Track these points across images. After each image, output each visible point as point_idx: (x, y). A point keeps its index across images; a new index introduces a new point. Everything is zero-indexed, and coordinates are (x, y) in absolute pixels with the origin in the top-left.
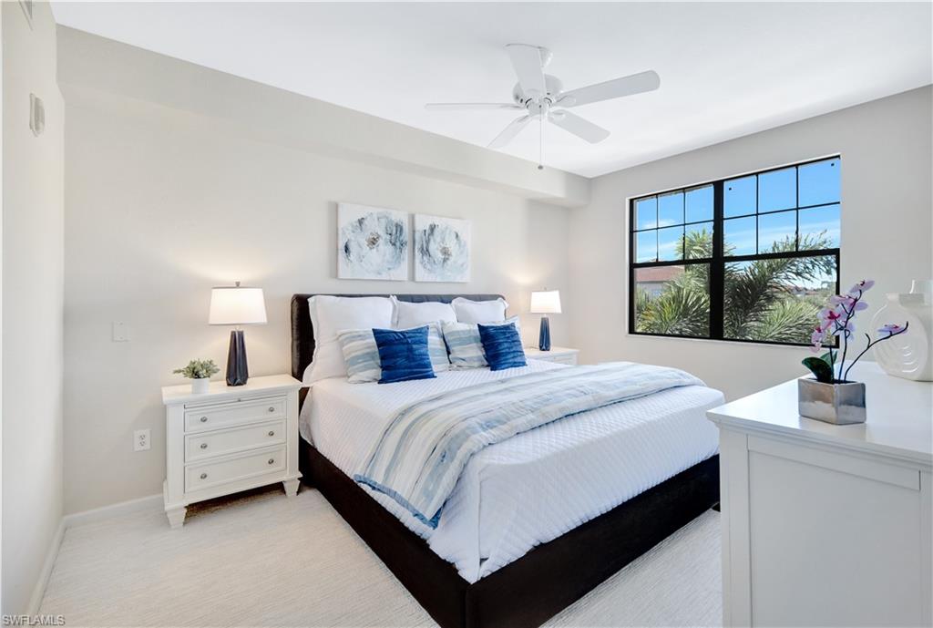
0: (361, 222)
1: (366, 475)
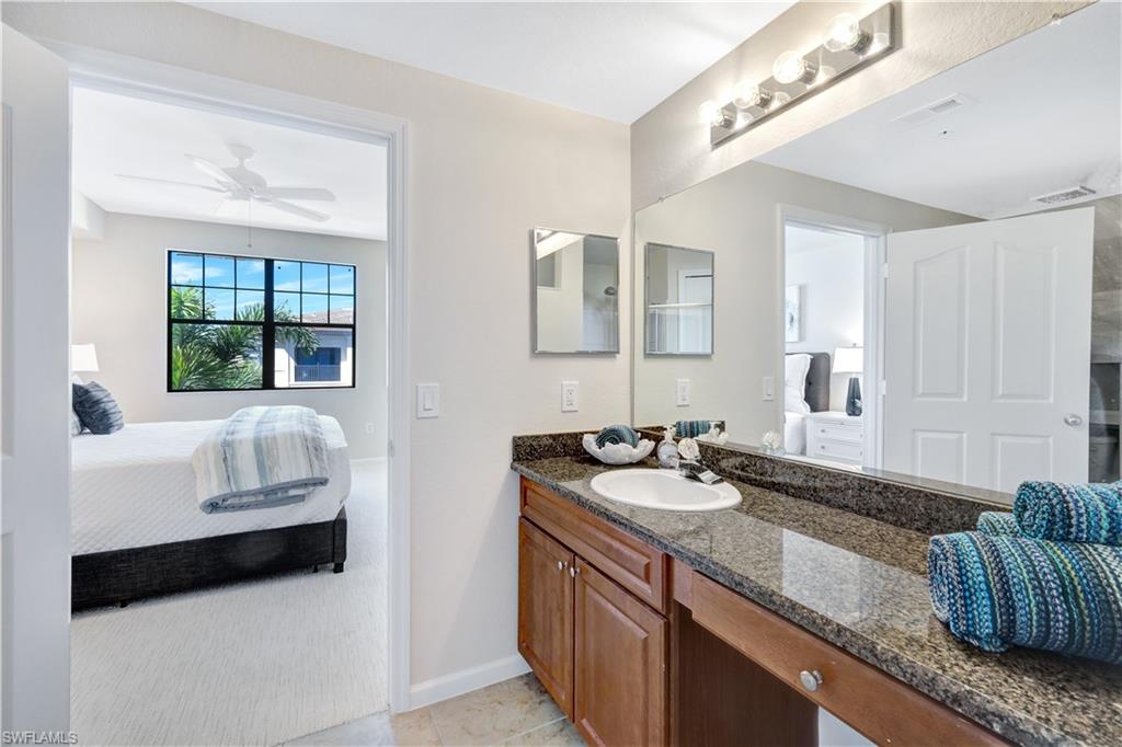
1: (235, 490)
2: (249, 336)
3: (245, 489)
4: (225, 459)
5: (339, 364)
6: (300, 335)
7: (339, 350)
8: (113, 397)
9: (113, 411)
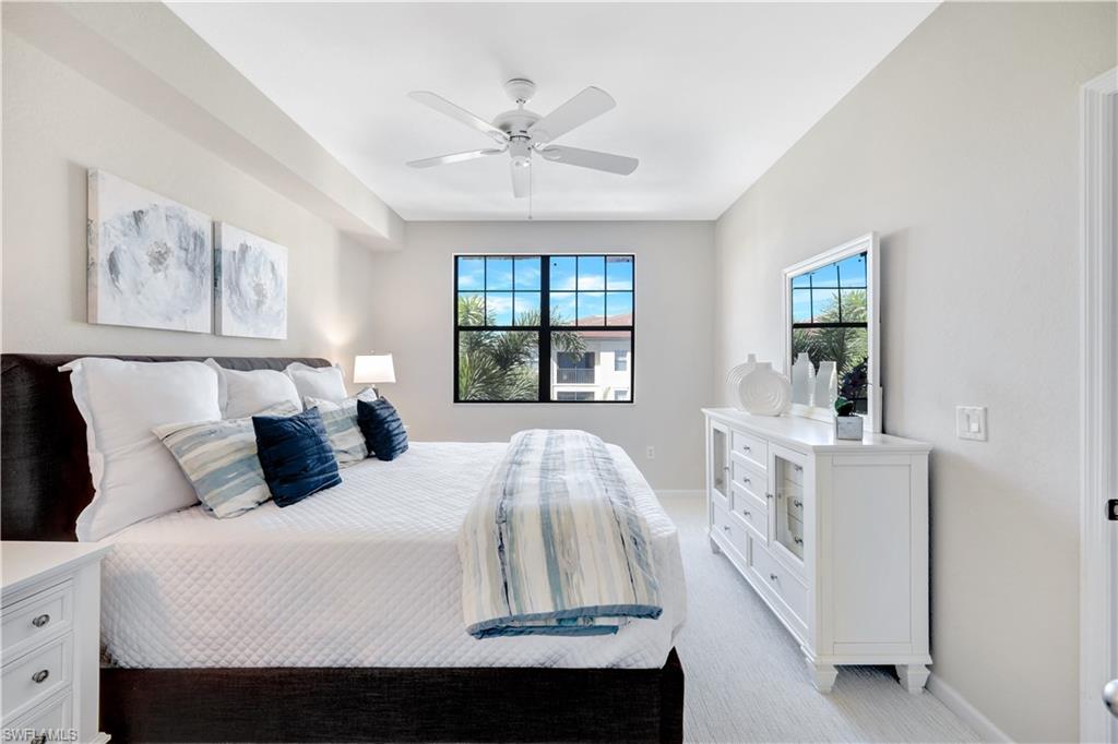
0: (138, 216)
1: (515, 613)
2: (525, 343)
3: (529, 611)
4: (501, 548)
5: (593, 367)
6: (568, 342)
7: (593, 354)
8: (399, 414)
9: (396, 432)
